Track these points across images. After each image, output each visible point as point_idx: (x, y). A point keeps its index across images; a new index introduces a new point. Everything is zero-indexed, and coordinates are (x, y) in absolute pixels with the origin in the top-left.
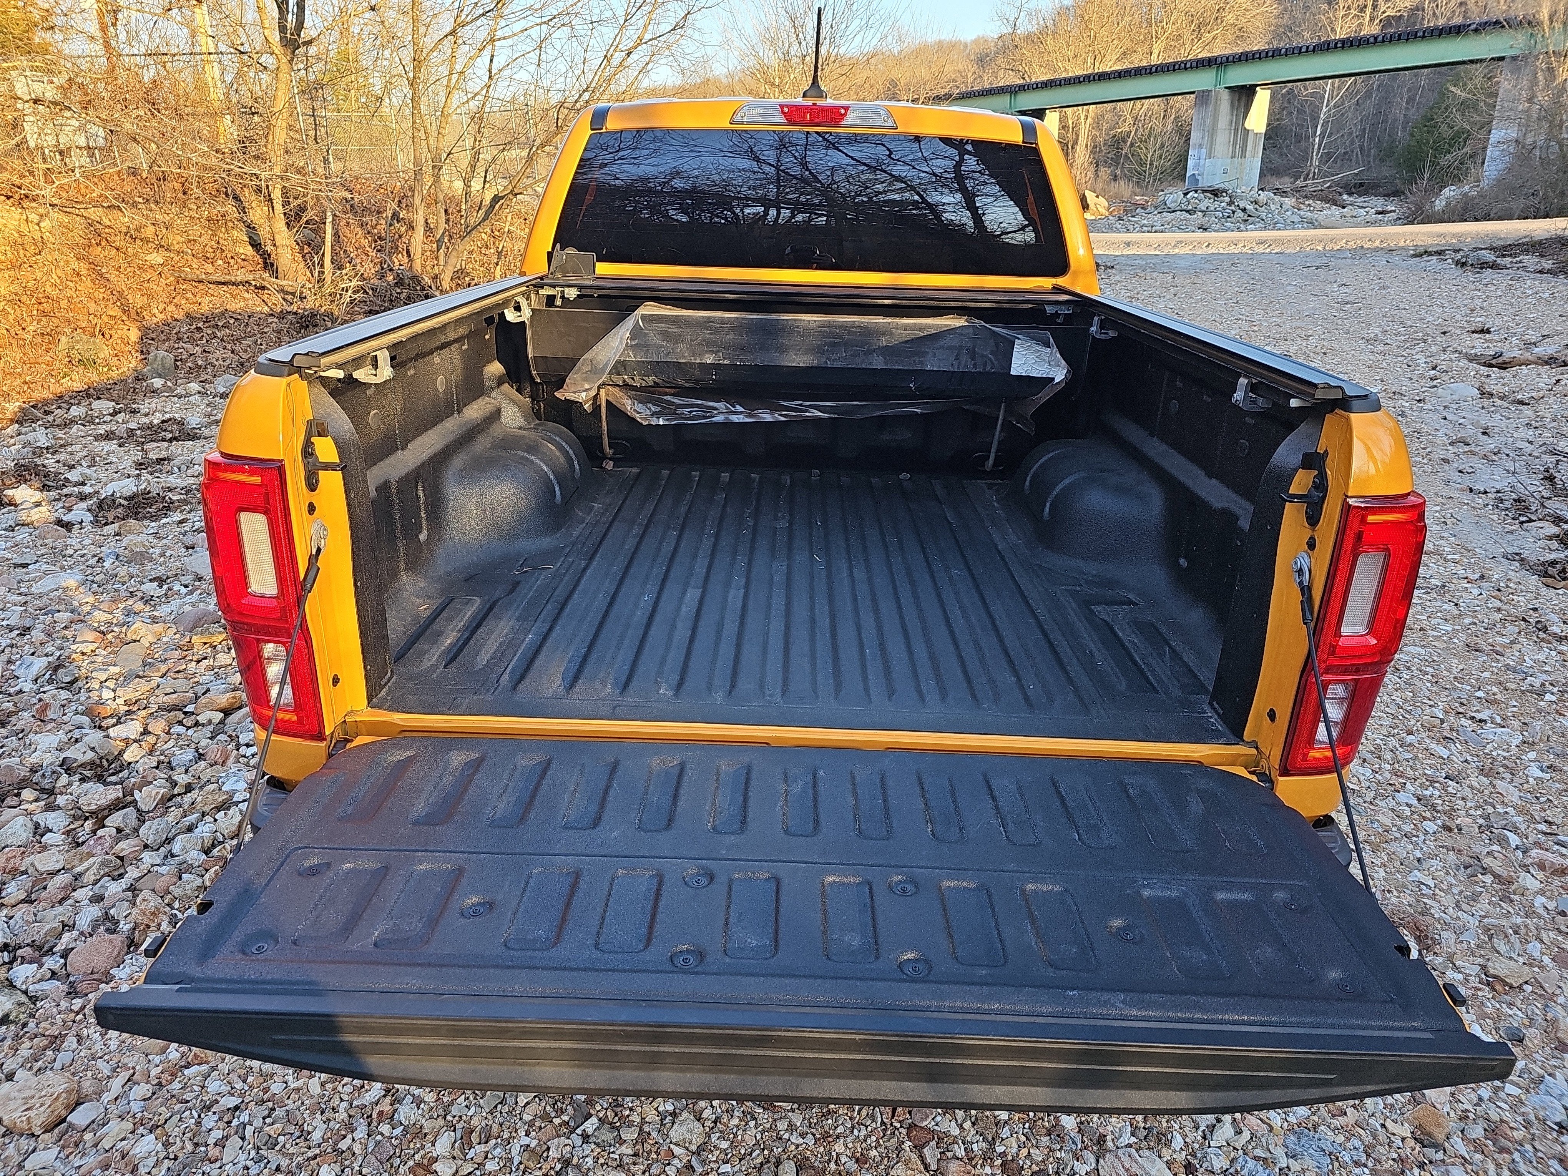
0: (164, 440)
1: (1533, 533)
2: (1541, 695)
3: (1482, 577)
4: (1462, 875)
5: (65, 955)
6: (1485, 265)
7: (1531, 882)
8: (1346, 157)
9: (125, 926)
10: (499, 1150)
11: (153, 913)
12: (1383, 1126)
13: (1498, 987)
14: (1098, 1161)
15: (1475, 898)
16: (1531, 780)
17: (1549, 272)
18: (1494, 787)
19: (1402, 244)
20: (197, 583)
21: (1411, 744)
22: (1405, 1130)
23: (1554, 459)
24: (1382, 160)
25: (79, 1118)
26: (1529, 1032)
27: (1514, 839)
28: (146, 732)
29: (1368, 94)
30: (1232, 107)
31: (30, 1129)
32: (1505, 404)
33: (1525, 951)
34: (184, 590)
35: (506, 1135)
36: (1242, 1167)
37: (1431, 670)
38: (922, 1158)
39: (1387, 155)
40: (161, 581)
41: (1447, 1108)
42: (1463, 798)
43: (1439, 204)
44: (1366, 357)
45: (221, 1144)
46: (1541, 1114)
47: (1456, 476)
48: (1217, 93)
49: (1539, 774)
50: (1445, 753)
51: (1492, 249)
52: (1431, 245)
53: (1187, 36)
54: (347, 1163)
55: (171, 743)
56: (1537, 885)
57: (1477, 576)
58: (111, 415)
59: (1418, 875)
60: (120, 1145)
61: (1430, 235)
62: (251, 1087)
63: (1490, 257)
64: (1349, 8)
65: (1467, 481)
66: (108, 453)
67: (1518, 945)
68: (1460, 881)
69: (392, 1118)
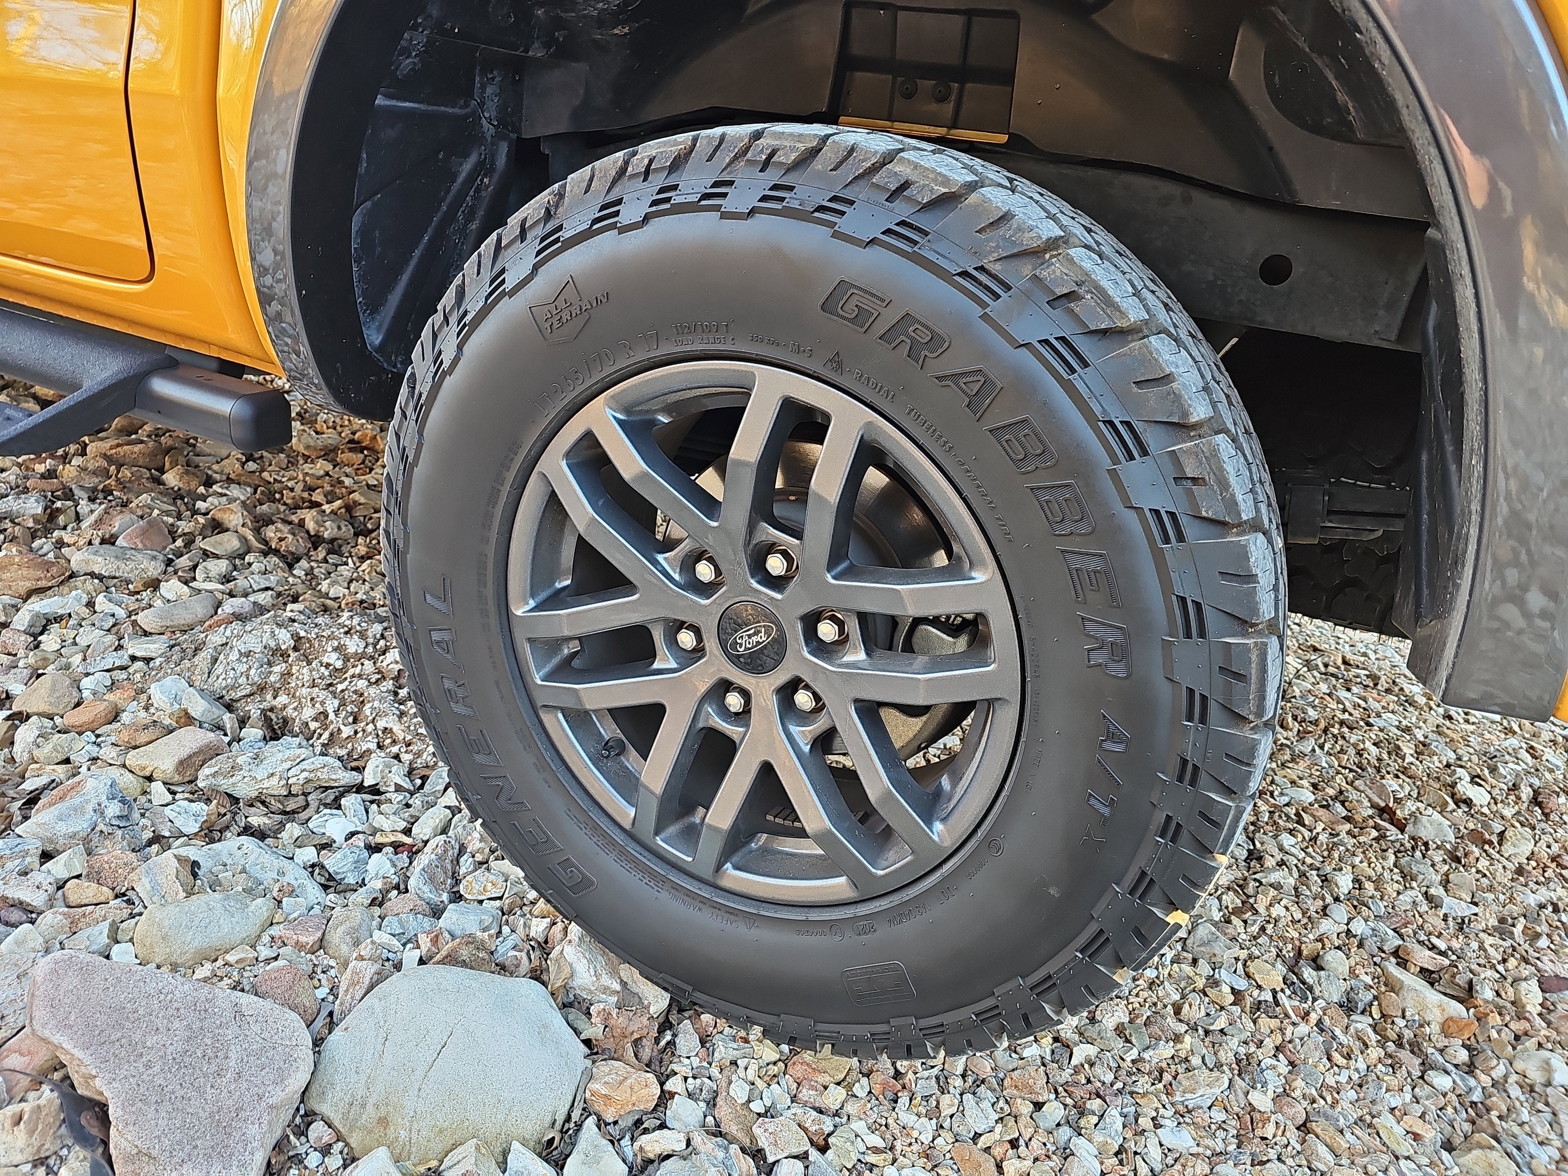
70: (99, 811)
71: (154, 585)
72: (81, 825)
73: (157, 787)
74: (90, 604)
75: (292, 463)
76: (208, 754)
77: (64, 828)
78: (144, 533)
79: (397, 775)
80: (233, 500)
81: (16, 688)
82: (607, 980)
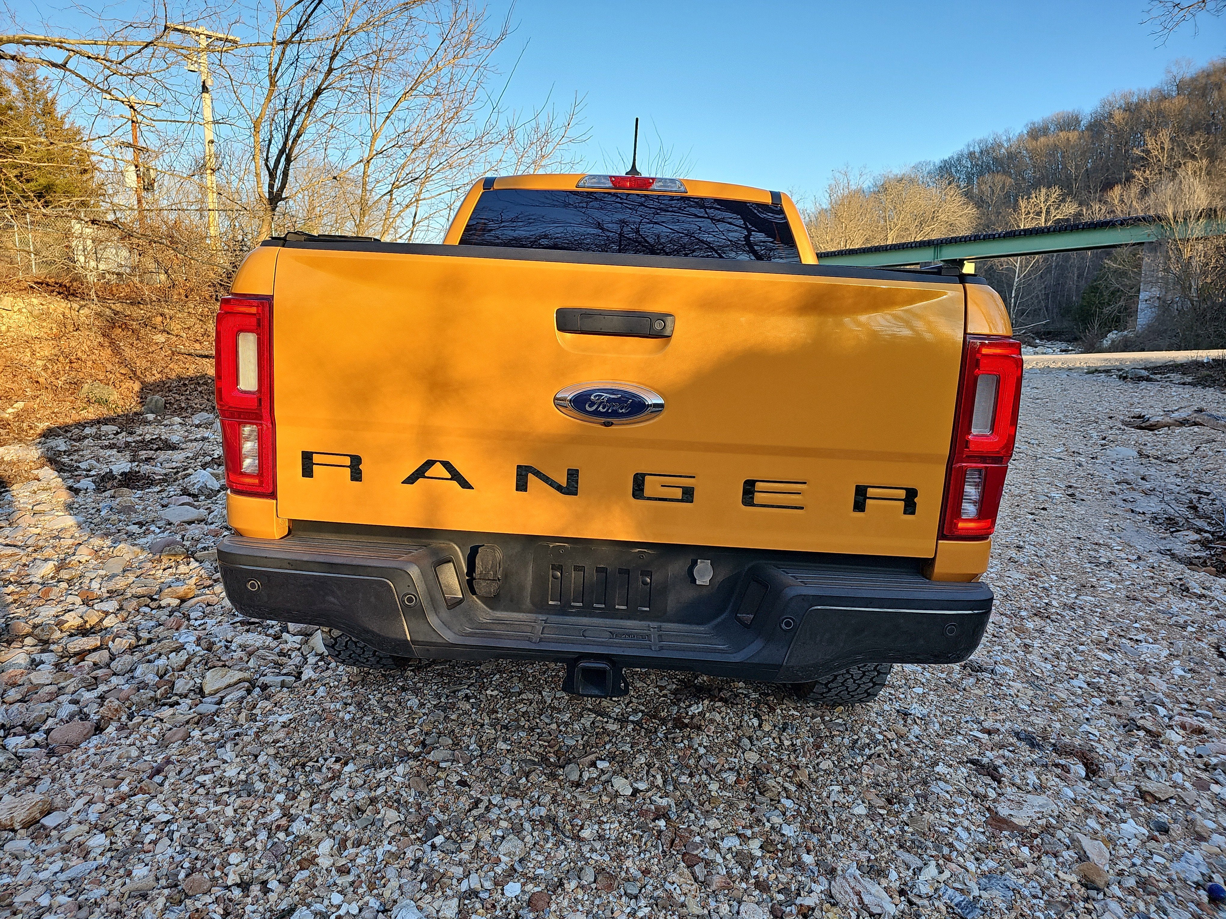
0: (151, 450)
1: (1181, 539)
2: (1184, 627)
3: (1139, 558)
4: (1121, 731)
5: (48, 732)
6: (1141, 379)
7: (1175, 736)
8: (1036, 313)
9: (95, 718)
10: (367, 851)
11: (116, 710)
12: (1056, 875)
13: (1148, 798)
14: (830, 883)
15: (1132, 745)
16: (1176, 677)
17: (1189, 384)
18: (1147, 680)
19: (1078, 365)
20: (168, 527)
21: (1083, 652)
22: (1074, 878)
23: (1196, 496)
24: (1063, 316)
25: (49, 821)
26: (1173, 826)
27: (1162, 711)
28: (121, 608)
29: (1048, 270)
31: (12, 825)
32: (1158, 462)
33: (1171, 779)
34: (157, 530)
35: (373, 843)
36: (944, 893)
37: (1100, 610)
38: (693, 873)
39: (1066, 312)
40: (141, 524)
41: (1107, 868)
42: (1123, 685)
43: (1106, 343)
44: (1053, 431)
45: (154, 842)
46: (1182, 876)
47: (1121, 503)
49: (1183, 673)
50: (1109, 658)
51: (1146, 369)
52: (1100, 367)
53: (912, 228)
54: (251, 855)
55: (139, 617)
56: (1180, 739)
57: (1135, 557)
58: (114, 434)
59: (1086, 727)
60: (77, 839)
61: (1098, 360)
62: (181, 810)
63: (1145, 373)
64: (1029, 213)
65: (1129, 506)
66: (109, 456)
67: (1164, 774)
68: (1120, 735)
69: (287, 830)
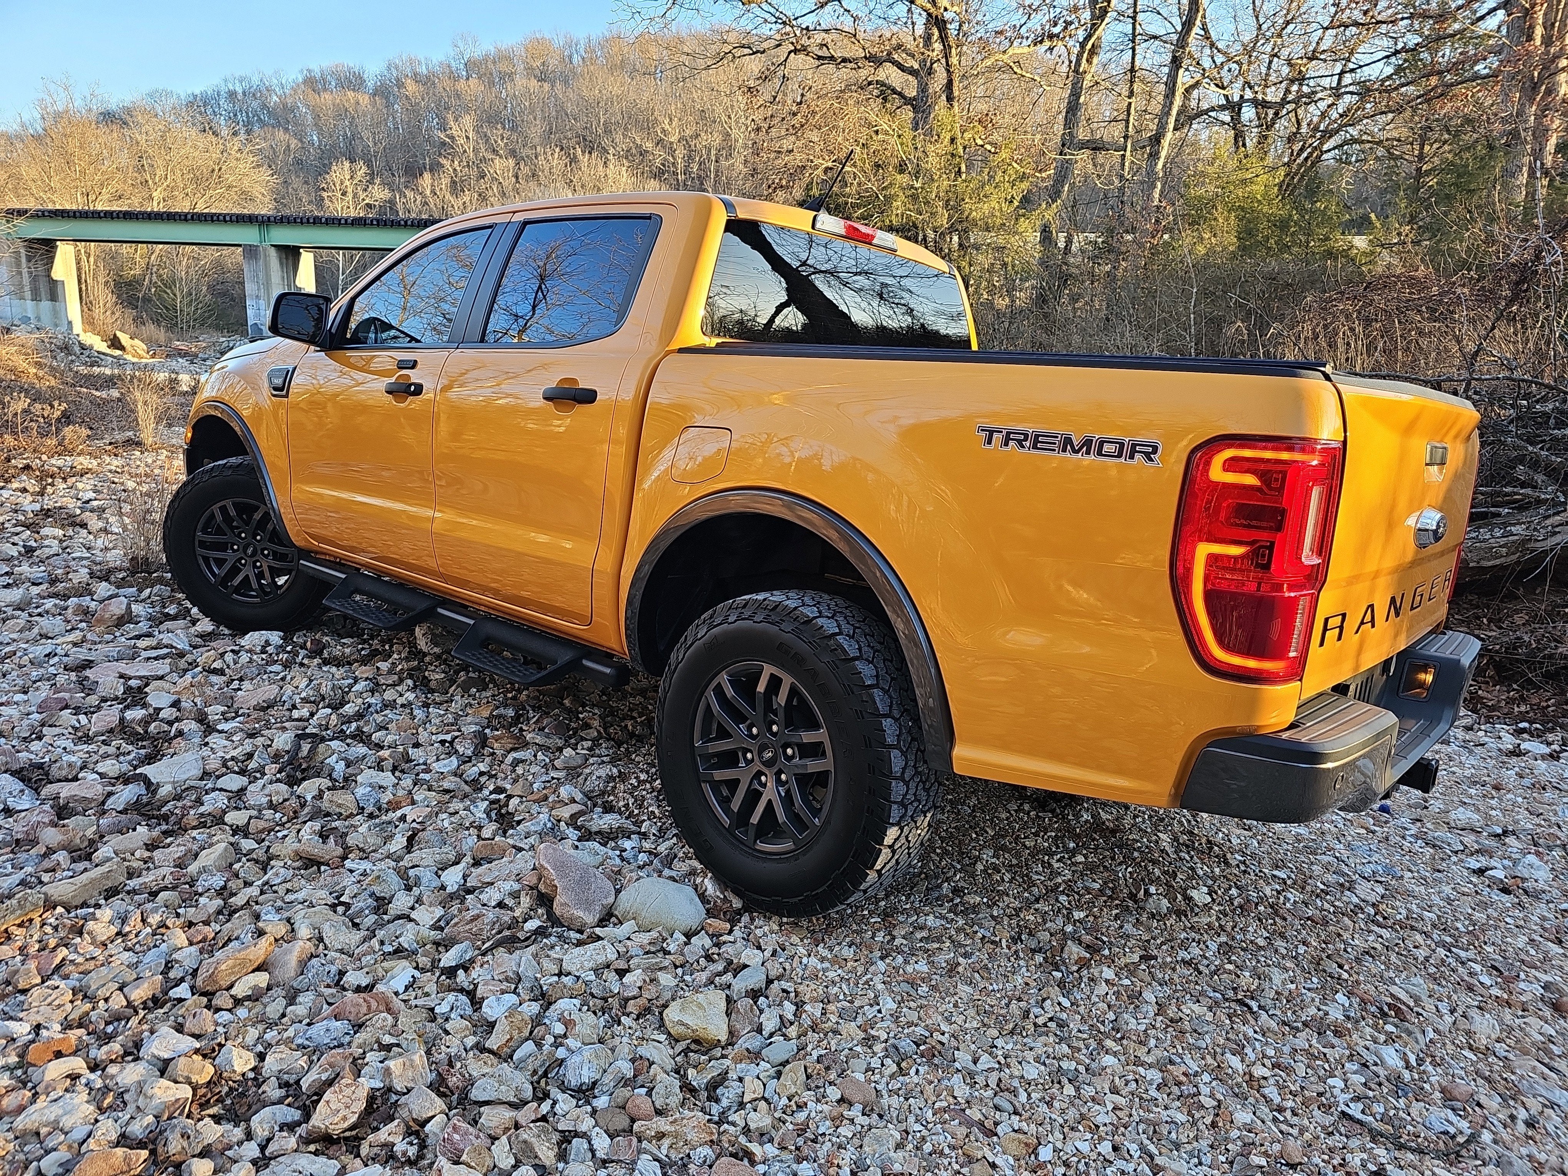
30: (281, 264)
48: (265, 250)
70: (545, 824)
71: (560, 749)
72: (539, 828)
73: (562, 824)
74: (535, 756)
75: (624, 698)
76: (581, 813)
77: (533, 828)
78: (556, 727)
79: (654, 830)
80: (594, 714)
81: (508, 787)
82: (718, 893)
